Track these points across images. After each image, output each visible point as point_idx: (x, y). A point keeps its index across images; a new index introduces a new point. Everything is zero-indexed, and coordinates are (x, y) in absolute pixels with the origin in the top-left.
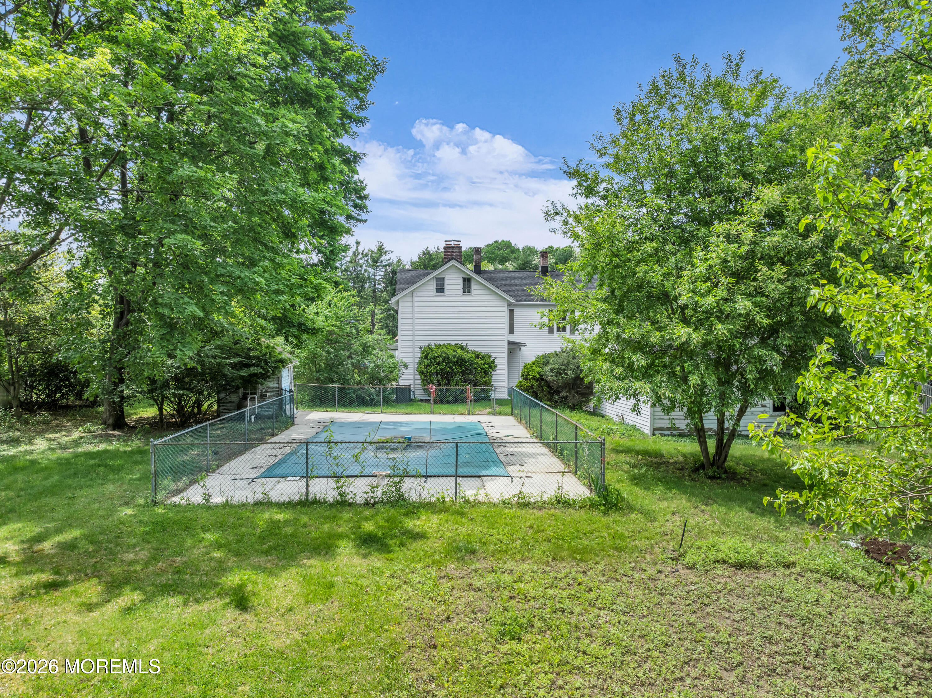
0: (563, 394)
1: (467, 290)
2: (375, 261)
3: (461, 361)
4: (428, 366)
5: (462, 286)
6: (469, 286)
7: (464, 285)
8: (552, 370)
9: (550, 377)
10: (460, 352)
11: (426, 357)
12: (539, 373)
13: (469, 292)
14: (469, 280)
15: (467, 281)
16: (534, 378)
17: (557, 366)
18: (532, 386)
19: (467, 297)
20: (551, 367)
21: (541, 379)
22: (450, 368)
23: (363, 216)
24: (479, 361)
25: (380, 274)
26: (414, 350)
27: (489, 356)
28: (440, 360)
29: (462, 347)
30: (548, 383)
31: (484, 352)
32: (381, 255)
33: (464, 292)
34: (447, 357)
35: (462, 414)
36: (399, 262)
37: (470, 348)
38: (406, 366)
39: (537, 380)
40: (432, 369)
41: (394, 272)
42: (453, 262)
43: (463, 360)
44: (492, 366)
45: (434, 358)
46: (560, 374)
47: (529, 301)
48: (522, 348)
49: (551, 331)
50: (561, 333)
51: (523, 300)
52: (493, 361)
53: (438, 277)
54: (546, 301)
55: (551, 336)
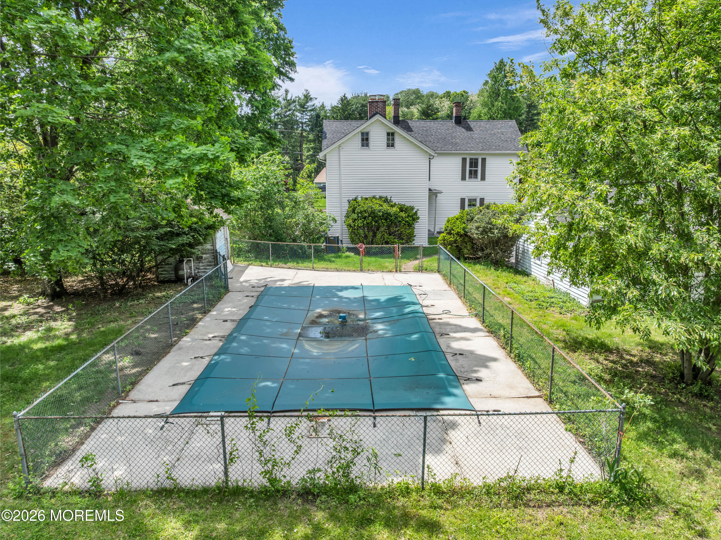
0: (488, 251)
1: (391, 144)
2: (302, 106)
3: (387, 216)
4: (355, 220)
5: (386, 141)
6: (393, 140)
7: (388, 139)
8: (477, 228)
9: (475, 234)
10: (385, 207)
11: (354, 211)
12: (464, 229)
13: (393, 146)
14: (393, 134)
15: (391, 135)
16: (458, 234)
17: (483, 225)
18: (455, 241)
19: (391, 151)
20: (476, 224)
21: (465, 236)
22: (376, 222)
23: (292, 75)
24: (403, 214)
25: (306, 118)
26: (341, 202)
27: (412, 208)
28: (367, 215)
29: (386, 200)
30: (471, 239)
31: (408, 204)
32: (307, 102)
33: (388, 146)
34: (373, 212)
35: (391, 272)
36: (323, 106)
37: (395, 200)
38: (335, 220)
39: (461, 236)
40: (359, 223)
41: (318, 116)
42: (378, 117)
43: (389, 214)
44: (414, 218)
45: (361, 212)
46: (486, 232)
47: (445, 150)
48: (439, 195)
49: (463, 178)
50: (473, 179)
51: (439, 149)
52: (416, 213)
53: (363, 131)
54: (460, 149)
55: (463, 182)
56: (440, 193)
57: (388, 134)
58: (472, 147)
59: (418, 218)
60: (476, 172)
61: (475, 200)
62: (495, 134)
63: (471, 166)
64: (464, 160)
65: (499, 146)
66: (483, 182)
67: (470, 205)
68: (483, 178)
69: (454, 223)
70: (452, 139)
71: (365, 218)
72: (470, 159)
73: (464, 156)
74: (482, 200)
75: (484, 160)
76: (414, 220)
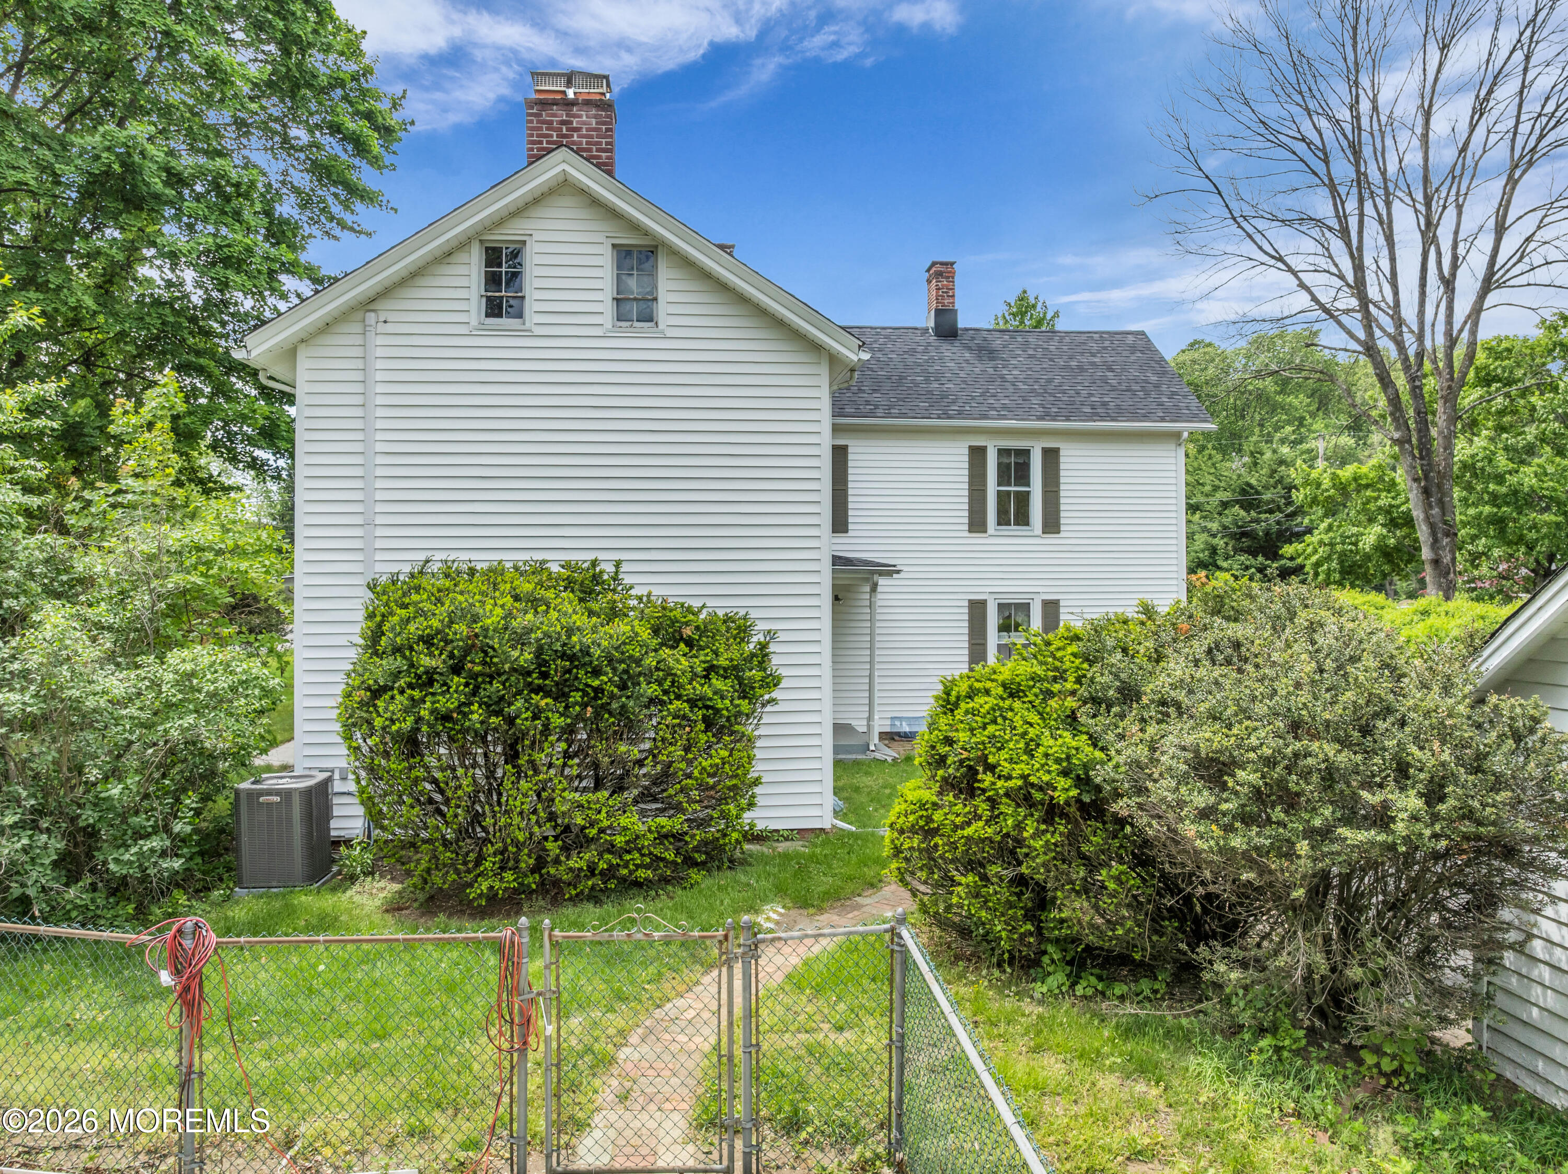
1: (636, 305)
6: (648, 286)
7: (623, 282)
12: (1073, 764)
13: (646, 314)
14: (646, 257)
15: (636, 262)
16: (1027, 796)
19: (634, 339)
21: (1084, 814)
24: (675, 660)
29: (593, 582)
33: (622, 313)
39: (1053, 813)
42: (565, 163)
47: (903, 415)
48: (882, 581)
49: (977, 524)
50: (1013, 529)
51: (880, 412)
52: (762, 655)
53: (498, 237)
54: (960, 414)
55: (978, 539)
56: (890, 571)
57: (623, 254)
58: (1004, 407)
59: (773, 681)
60: (1023, 500)
61: (1025, 608)
62: (1081, 369)
63: (1004, 476)
64: (977, 455)
65: (1105, 404)
66: (1051, 539)
67: (1005, 627)
68: (1052, 524)
69: (996, 716)
70: (927, 381)
71: (427, 680)
72: (1002, 452)
73: (978, 442)
74: (1051, 608)
75: (1051, 456)
76: (745, 691)
